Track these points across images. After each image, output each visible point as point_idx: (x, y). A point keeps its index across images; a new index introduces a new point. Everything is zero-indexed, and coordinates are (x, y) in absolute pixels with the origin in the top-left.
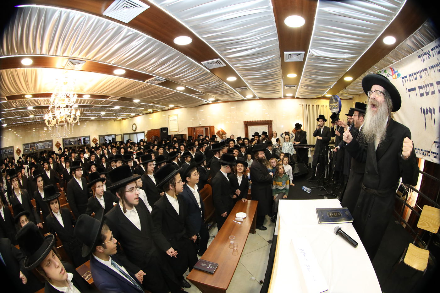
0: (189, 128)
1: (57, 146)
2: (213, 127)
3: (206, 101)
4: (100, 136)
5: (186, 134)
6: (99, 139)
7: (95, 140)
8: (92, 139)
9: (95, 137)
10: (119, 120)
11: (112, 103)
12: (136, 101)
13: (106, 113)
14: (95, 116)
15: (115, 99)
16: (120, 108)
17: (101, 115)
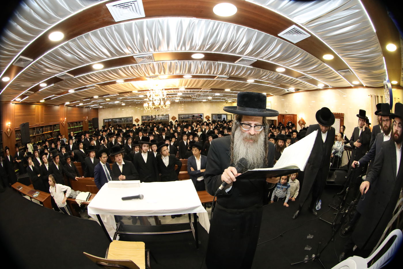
1: (173, 119)
2: (296, 115)
3: (288, 91)
4: (212, 115)
5: (276, 120)
6: (212, 116)
7: (208, 117)
8: (205, 116)
9: (208, 115)
10: (230, 103)
11: (208, 92)
12: (228, 90)
13: (212, 98)
14: (204, 99)
15: (207, 89)
16: (220, 94)
17: (210, 99)
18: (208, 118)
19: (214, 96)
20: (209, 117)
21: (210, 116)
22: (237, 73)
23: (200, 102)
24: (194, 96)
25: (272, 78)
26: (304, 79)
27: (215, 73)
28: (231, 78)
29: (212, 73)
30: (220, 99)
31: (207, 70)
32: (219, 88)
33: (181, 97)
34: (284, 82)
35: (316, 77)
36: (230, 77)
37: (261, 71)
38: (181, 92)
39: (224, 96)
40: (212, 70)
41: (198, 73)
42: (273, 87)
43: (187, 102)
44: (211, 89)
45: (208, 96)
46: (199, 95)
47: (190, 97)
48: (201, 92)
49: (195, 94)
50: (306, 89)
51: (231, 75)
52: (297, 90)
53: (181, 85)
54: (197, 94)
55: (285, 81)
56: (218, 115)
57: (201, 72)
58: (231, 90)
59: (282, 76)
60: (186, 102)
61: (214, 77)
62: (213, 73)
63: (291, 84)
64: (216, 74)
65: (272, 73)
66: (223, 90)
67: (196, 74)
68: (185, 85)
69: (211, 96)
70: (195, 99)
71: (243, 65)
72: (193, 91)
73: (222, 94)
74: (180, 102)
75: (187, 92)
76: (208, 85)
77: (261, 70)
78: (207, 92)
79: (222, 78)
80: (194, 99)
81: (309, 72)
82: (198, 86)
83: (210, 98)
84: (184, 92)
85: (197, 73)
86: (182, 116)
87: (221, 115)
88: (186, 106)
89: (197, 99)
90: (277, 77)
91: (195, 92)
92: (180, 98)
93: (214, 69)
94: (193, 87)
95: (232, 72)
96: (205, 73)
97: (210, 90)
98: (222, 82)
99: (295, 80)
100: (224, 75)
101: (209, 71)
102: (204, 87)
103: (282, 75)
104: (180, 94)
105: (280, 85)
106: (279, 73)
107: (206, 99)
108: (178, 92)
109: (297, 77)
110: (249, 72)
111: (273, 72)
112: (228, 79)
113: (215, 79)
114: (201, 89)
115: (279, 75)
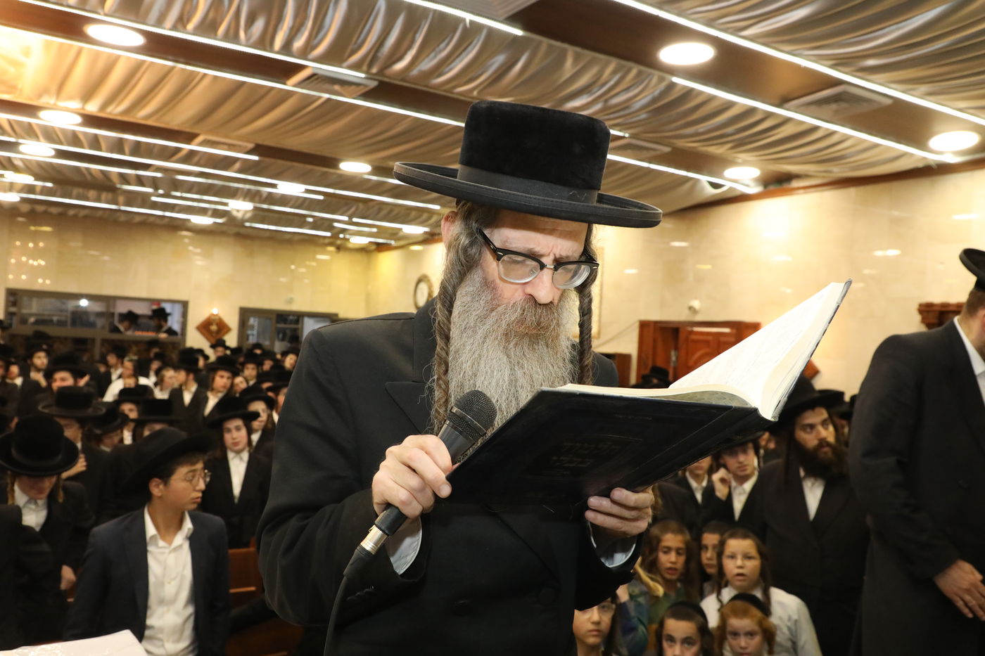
0: (644, 325)
3: (715, 185)
4: (245, 314)
6: (243, 324)
7: (214, 328)
8: (195, 318)
9: (215, 311)
10: (363, 250)
11: (237, 165)
12: (355, 167)
13: (256, 209)
14: (203, 212)
15: (231, 147)
16: (308, 191)
17: (239, 215)
18: (215, 330)
19: (271, 199)
20: (223, 327)
21: (232, 321)
22: (426, 65)
23: (175, 227)
24: (140, 181)
25: (625, 105)
26: (834, 106)
27: (298, 44)
28: (385, 90)
29: (279, 41)
30: (300, 221)
31: (251, 20)
32: (305, 149)
33: (41, 171)
34: (697, 134)
35: (924, 88)
36: (382, 84)
37: (569, 63)
38: (50, 135)
39: (332, 204)
40: (280, 19)
41: (190, 26)
42: (627, 166)
43: (83, 213)
44: (257, 149)
45: (233, 194)
46: (171, 183)
47: (105, 187)
48: (190, 157)
49: (146, 167)
50: (838, 171)
51: (388, 72)
52: (777, 183)
53: (54, 88)
54: (158, 169)
55: (702, 127)
56: (282, 317)
57: (209, 26)
58: (378, 170)
59: (689, 93)
60: (71, 212)
61: (284, 71)
62: (286, 48)
63: (739, 145)
64: (304, 53)
65: (634, 72)
66: (332, 162)
67: (174, 28)
68: (87, 96)
69: (250, 196)
70: (144, 200)
71: (468, 17)
72: (137, 149)
73: (317, 192)
74: (25, 208)
75: (95, 142)
76: (244, 118)
77: (571, 51)
78: (226, 163)
79: (337, 87)
80: (132, 198)
81: (871, 62)
82: (178, 118)
83: (240, 207)
84: (75, 139)
85: (181, 22)
86: (33, 308)
87: (299, 317)
88: (76, 243)
89: (155, 206)
90: (654, 100)
91: (149, 151)
92: (37, 178)
93: (296, 16)
94: (140, 116)
95: (396, 55)
96: (232, 36)
97: (249, 152)
98: (332, 110)
99: (769, 115)
100: (351, 67)
101: (259, 25)
102: (210, 132)
103: (691, 90)
104: (39, 151)
105: (667, 149)
106: (672, 71)
107: (216, 213)
108: (30, 132)
109: (783, 102)
110: (500, 59)
111: (635, 69)
112: (369, 95)
113: (289, 86)
114: (189, 137)
115: (673, 85)
